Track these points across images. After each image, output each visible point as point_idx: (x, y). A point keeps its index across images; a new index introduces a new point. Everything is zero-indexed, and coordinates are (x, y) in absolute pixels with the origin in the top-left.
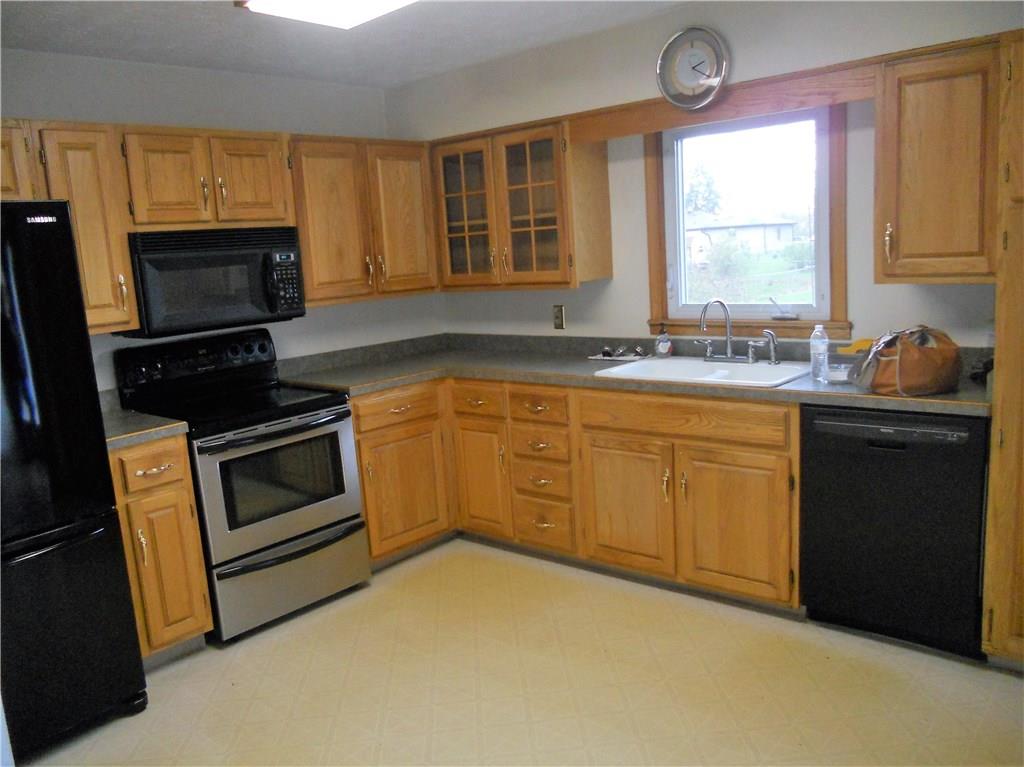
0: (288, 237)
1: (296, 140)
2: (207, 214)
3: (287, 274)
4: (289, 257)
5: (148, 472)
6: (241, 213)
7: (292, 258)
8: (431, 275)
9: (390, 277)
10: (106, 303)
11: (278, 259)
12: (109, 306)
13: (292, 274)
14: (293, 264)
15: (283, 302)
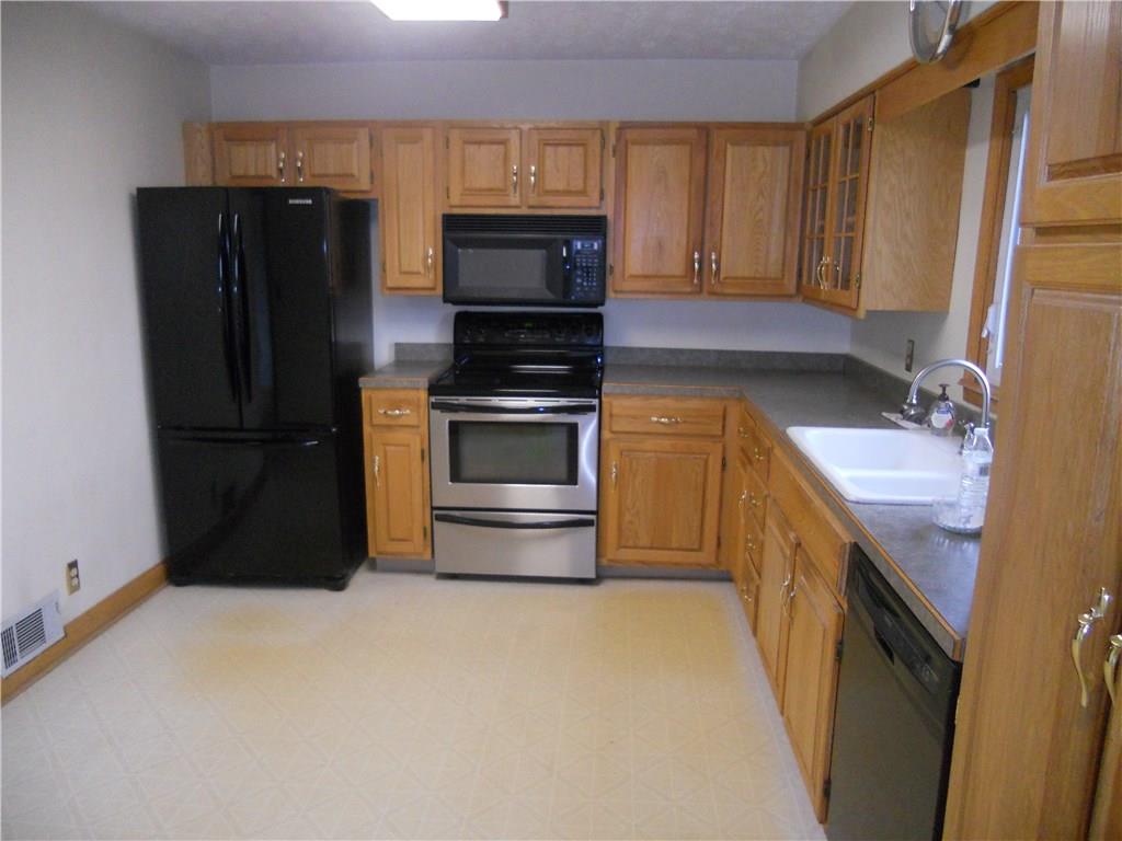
0: (595, 226)
1: (624, 127)
2: (514, 199)
3: (587, 262)
4: (592, 246)
5: (389, 412)
6: (551, 200)
7: (596, 247)
8: (786, 281)
9: (726, 278)
10: (415, 270)
11: (579, 247)
12: (418, 273)
13: (593, 263)
14: (596, 252)
15: (578, 289)
